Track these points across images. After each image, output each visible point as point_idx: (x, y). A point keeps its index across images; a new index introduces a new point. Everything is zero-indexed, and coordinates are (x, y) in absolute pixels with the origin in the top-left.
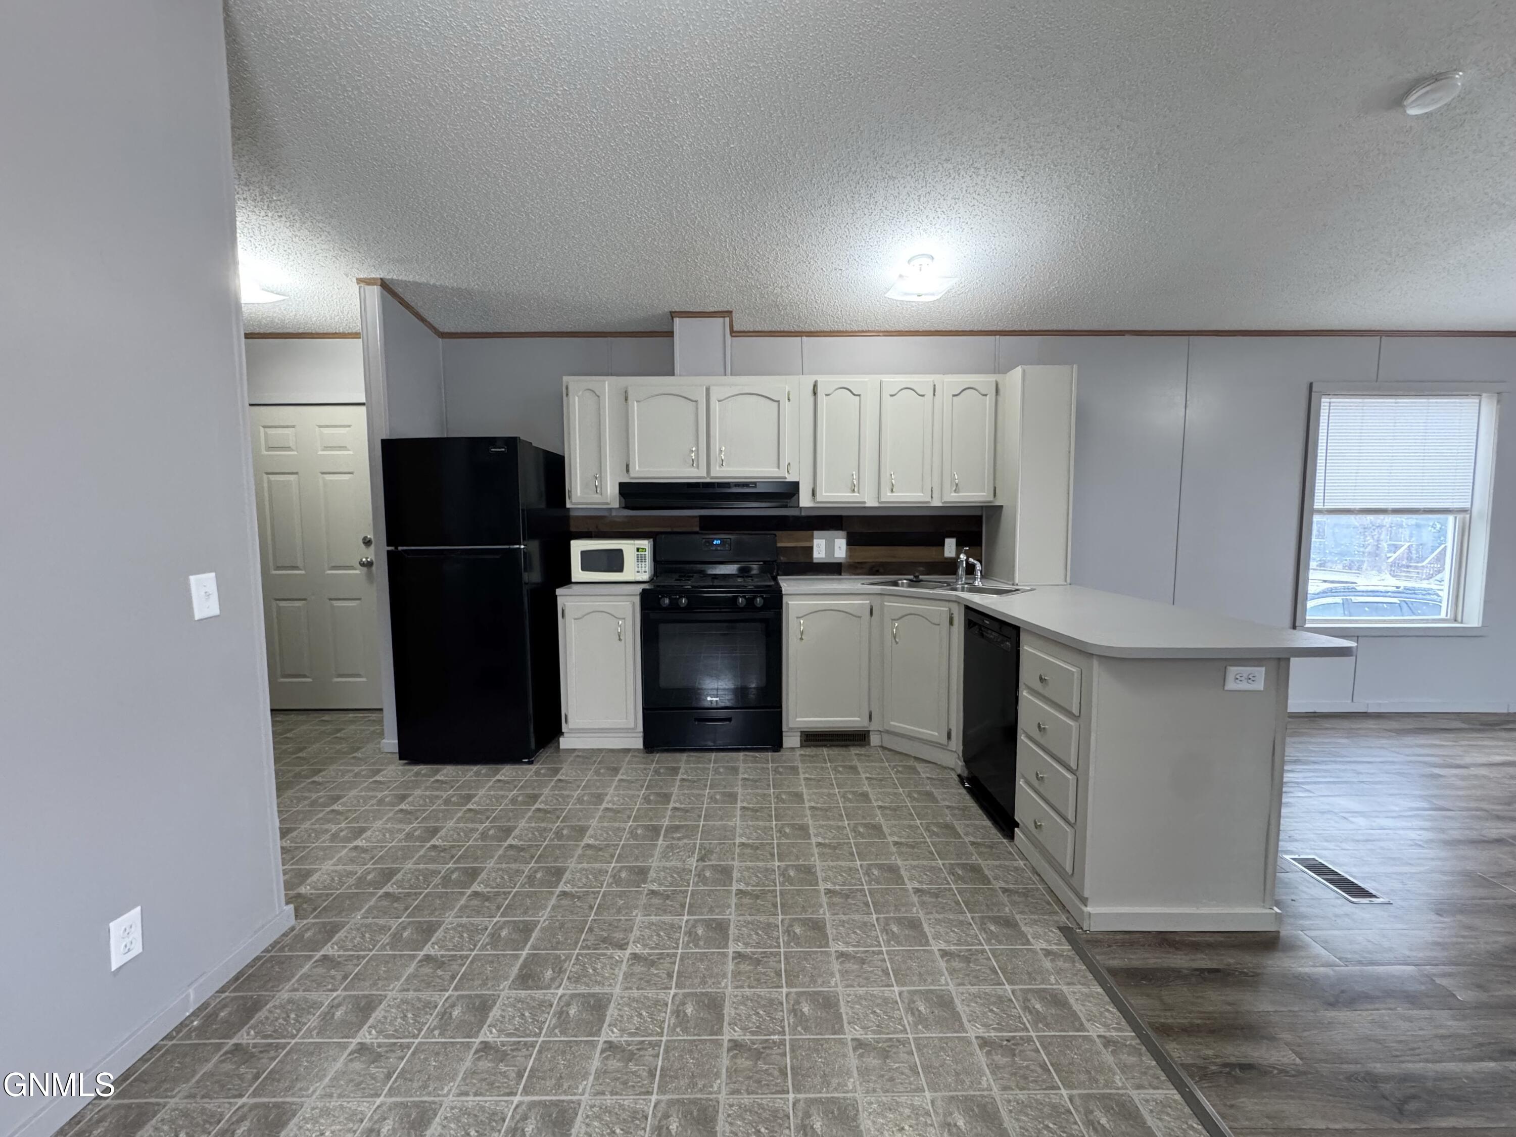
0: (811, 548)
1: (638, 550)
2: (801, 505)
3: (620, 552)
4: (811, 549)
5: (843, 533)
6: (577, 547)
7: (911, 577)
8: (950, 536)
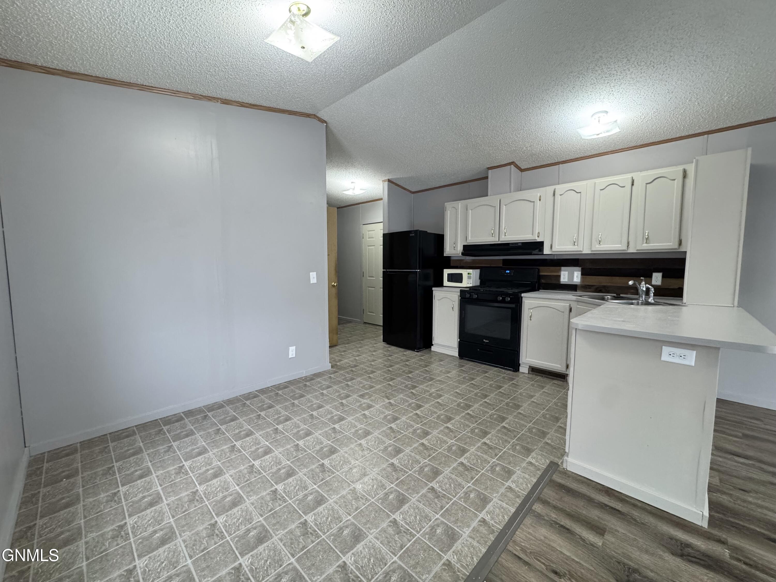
1: (469, 274)
2: (544, 253)
3: (461, 275)
4: (559, 276)
5: (580, 269)
6: (447, 272)
7: (615, 295)
8: (657, 271)
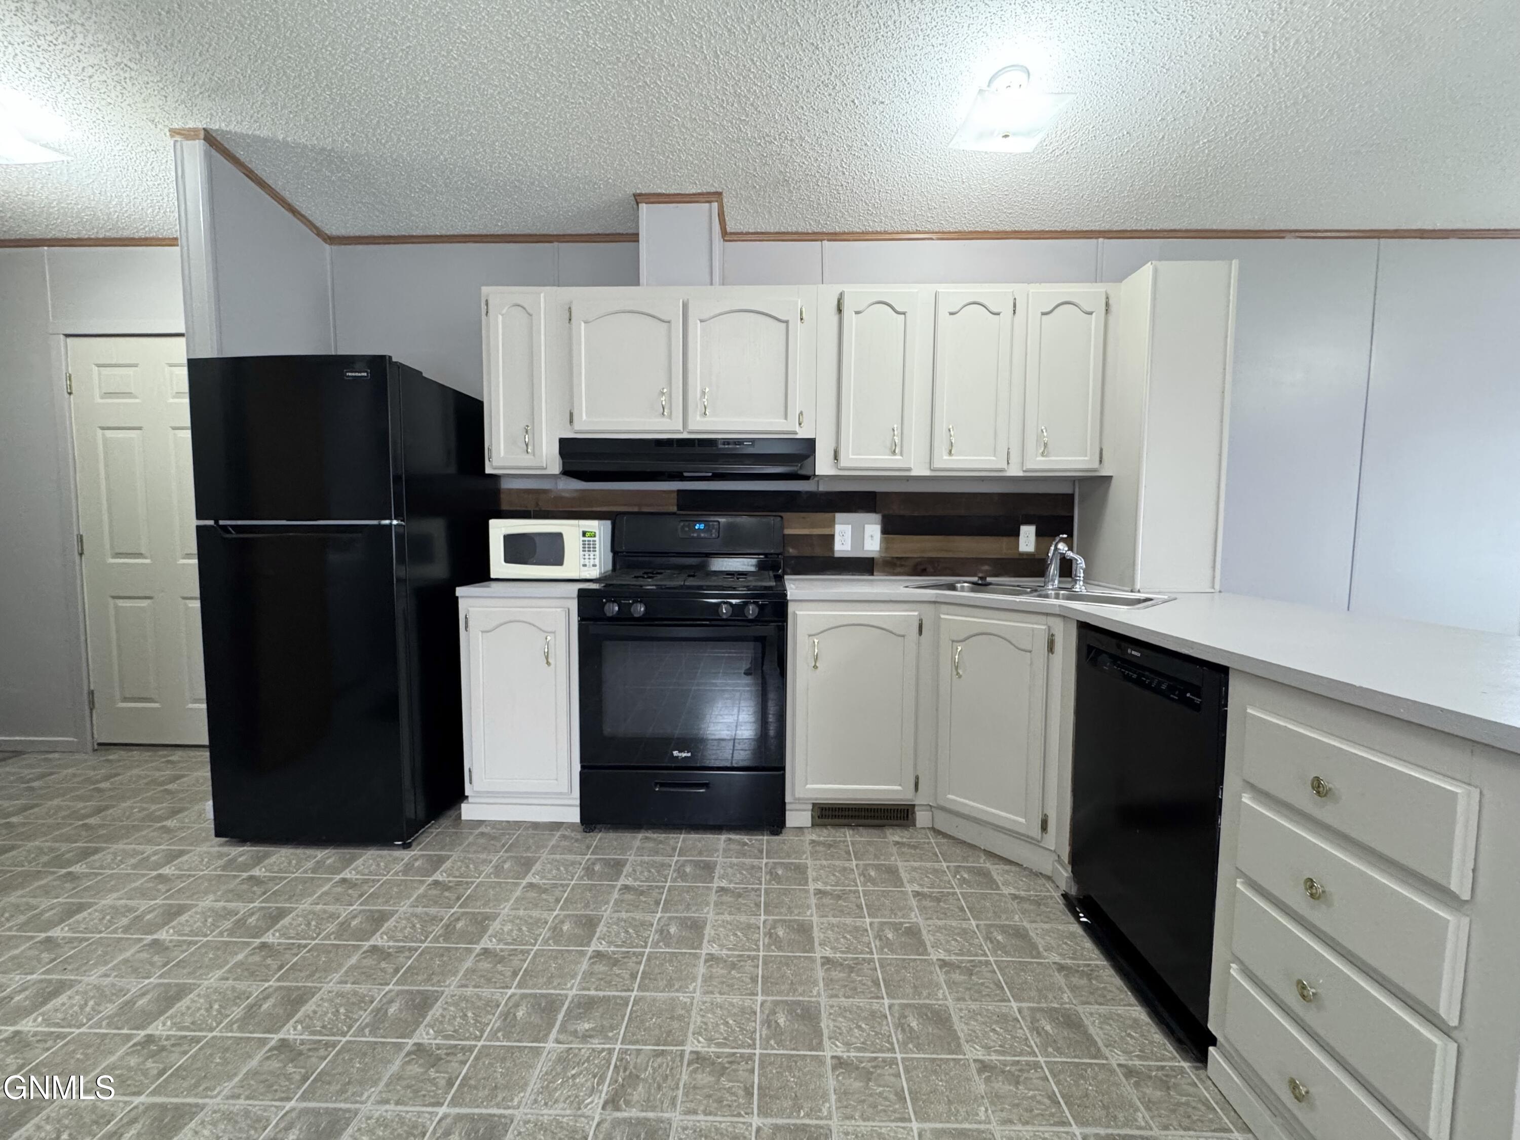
0: (832, 537)
1: (584, 534)
2: (818, 473)
3: (558, 538)
5: (876, 517)
6: (499, 529)
7: (975, 579)
8: (1028, 522)
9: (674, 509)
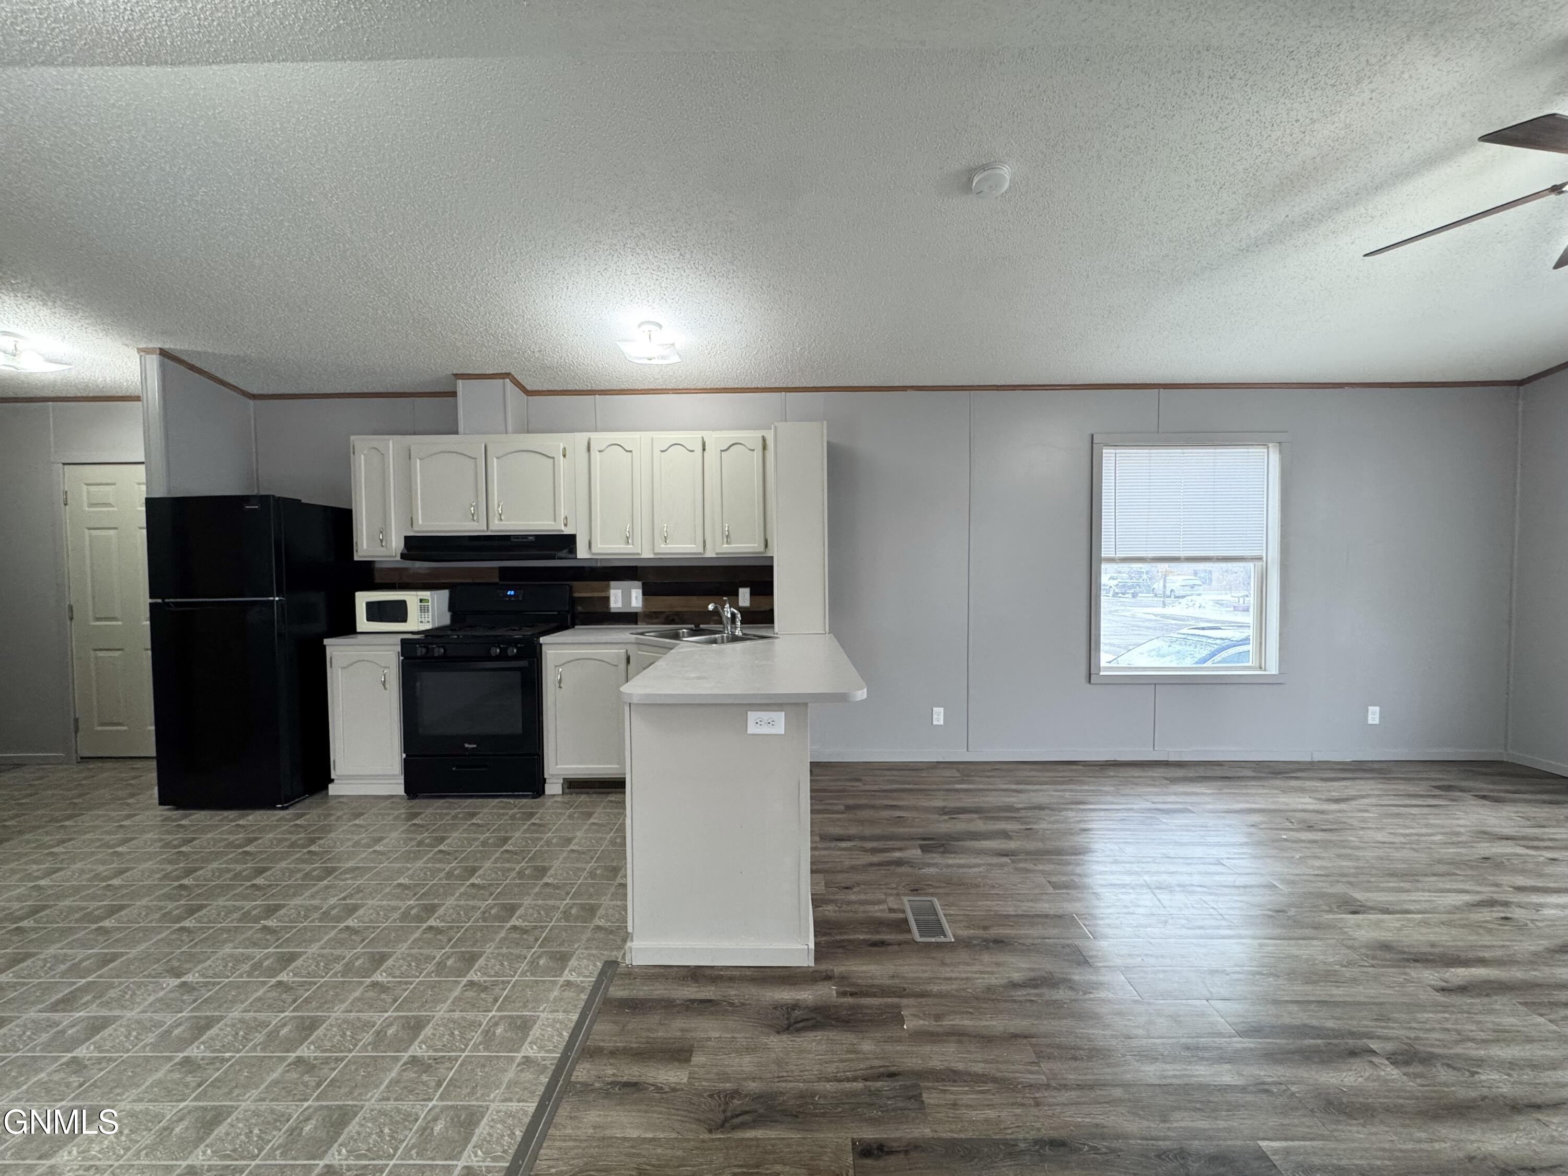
1: (421, 601)
2: (578, 557)
3: (404, 603)
4: (607, 599)
5: (639, 584)
6: (362, 599)
7: (693, 626)
8: (744, 586)
9: (497, 580)
